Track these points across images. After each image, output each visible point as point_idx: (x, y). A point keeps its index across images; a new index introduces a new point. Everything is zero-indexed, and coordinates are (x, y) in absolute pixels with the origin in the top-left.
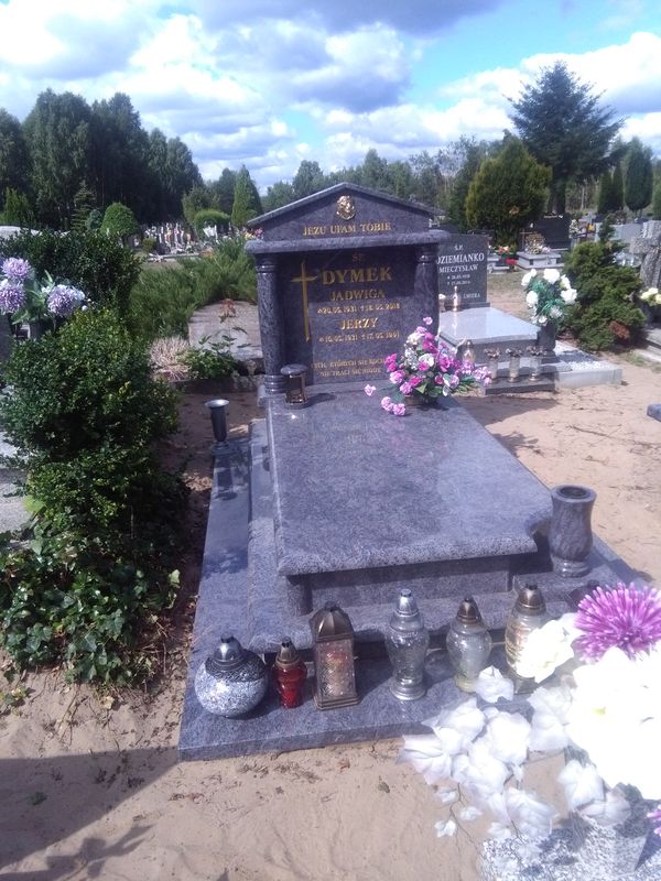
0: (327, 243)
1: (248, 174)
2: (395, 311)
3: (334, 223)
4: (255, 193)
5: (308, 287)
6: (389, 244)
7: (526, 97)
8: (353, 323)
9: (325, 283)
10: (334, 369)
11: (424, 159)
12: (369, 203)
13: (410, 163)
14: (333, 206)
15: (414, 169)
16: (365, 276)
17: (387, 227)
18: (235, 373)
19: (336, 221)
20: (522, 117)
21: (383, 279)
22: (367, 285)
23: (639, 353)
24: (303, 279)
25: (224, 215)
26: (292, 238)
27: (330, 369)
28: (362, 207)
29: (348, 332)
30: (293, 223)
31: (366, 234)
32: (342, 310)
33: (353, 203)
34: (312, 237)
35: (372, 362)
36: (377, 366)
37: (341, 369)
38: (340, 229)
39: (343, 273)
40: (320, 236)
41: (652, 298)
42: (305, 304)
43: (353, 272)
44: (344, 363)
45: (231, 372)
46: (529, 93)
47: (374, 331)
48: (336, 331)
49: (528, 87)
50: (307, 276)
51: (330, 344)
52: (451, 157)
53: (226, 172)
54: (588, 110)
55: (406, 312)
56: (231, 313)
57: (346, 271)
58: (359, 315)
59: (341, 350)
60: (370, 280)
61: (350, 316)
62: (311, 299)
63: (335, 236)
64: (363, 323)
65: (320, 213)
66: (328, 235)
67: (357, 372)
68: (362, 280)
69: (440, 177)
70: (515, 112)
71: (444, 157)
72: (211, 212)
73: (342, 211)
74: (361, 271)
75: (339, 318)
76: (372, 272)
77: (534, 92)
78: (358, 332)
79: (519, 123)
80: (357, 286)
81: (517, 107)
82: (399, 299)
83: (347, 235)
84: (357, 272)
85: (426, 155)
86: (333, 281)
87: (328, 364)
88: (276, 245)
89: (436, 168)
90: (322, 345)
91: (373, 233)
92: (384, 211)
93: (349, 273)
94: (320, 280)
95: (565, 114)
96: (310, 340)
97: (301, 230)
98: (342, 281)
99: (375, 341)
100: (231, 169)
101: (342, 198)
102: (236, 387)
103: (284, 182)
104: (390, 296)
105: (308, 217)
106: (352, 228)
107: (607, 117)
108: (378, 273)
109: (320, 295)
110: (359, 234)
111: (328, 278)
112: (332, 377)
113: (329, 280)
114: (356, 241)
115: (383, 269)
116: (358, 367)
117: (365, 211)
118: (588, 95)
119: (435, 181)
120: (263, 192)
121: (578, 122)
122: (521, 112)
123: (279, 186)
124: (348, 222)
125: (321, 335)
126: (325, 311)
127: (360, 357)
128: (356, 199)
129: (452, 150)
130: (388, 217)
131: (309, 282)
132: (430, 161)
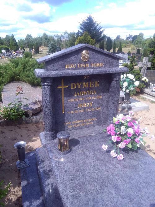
0: (77, 72)
1: (14, 37)
2: (100, 99)
3: (80, 63)
4: (16, 42)
5: (64, 90)
6: (104, 73)
7: (83, 22)
8: (83, 105)
9: (72, 88)
10: (74, 124)
11: (57, 36)
12: (95, 54)
13: (54, 36)
14: (80, 55)
15: (55, 38)
16: (89, 85)
17: (102, 65)
18: (24, 116)
19: (81, 62)
20: (82, 27)
21: (96, 86)
22: (89, 89)
23: (141, 96)
24: (62, 87)
25: (8, 47)
26: (60, 70)
27: (72, 124)
28: (92, 56)
29: (80, 109)
30: (61, 62)
31: (93, 68)
32: (78, 99)
33: (89, 54)
34: (69, 69)
35: (90, 120)
36: (91, 121)
37: (77, 124)
38: (82, 66)
39: (80, 84)
40: (73, 69)
41: (145, 80)
42: (63, 98)
43: (84, 83)
44: (78, 122)
45: (22, 116)
46: (84, 22)
47: (91, 107)
48: (76, 109)
49: (83, 20)
50: (64, 85)
51: (73, 114)
52: (64, 36)
53: (7, 36)
54: (97, 27)
55: (104, 99)
56: (21, 92)
57: (81, 83)
58: (86, 101)
59: (77, 116)
60: (91, 87)
61: (82, 102)
62: (66, 96)
63: (80, 69)
64: (87, 105)
65: (73, 58)
66: (76, 68)
67: (84, 124)
68: (87, 87)
69: (61, 40)
70: (80, 26)
71: (62, 36)
72: (4, 46)
73: (84, 57)
74: (87, 83)
75: (77, 103)
76: (92, 83)
77: (85, 21)
78: (85, 108)
79: (81, 29)
80: (86, 90)
81: (81, 24)
82: (102, 94)
83: (85, 68)
84: (86, 84)
85: (58, 35)
86: (75, 87)
87: (71, 122)
88: (53, 73)
89: (60, 38)
90: (69, 115)
91: (96, 68)
92: (102, 57)
93: (82, 84)
94: (70, 87)
95: (92, 27)
96: (64, 113)
97: (64, 66)
98: (79, 88)
99: (91, 112)
100: (8, 35)
101: (84, 51)
102: (24, 122)
103: (22, 39)
104: (98, 93)
105: (68, 60)
106: (87, 65)
107: (101, 28)
108: (94, 83)
109: (70, 93)
110: (90, 68)
111: (74, 86)
112: (73, 127)
113: (74, 87)
114: (90, 71)
115: (96, 82)
116: (84, 122)
117: (93, 58)
118: (97, 23)
119: (60, 41)
120: (17, 41)
121: (94, 29)
122: (82, 26)
123: (21, 40)
124: (86, 62)
125: (69, 111)
126: (72, 100)
127: (85, 118)
128: (90, 52)
129: (64, 34)
130: (103, 61)
131: (64, 88)
132: (59, 37)
